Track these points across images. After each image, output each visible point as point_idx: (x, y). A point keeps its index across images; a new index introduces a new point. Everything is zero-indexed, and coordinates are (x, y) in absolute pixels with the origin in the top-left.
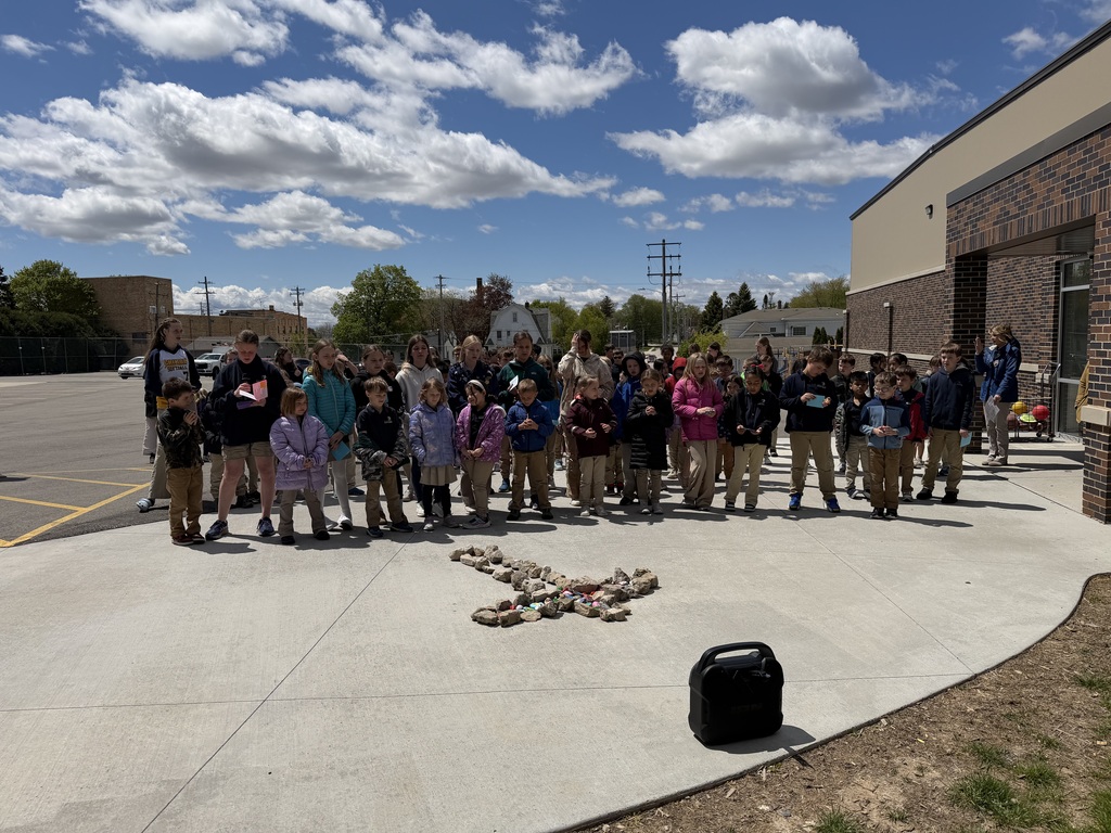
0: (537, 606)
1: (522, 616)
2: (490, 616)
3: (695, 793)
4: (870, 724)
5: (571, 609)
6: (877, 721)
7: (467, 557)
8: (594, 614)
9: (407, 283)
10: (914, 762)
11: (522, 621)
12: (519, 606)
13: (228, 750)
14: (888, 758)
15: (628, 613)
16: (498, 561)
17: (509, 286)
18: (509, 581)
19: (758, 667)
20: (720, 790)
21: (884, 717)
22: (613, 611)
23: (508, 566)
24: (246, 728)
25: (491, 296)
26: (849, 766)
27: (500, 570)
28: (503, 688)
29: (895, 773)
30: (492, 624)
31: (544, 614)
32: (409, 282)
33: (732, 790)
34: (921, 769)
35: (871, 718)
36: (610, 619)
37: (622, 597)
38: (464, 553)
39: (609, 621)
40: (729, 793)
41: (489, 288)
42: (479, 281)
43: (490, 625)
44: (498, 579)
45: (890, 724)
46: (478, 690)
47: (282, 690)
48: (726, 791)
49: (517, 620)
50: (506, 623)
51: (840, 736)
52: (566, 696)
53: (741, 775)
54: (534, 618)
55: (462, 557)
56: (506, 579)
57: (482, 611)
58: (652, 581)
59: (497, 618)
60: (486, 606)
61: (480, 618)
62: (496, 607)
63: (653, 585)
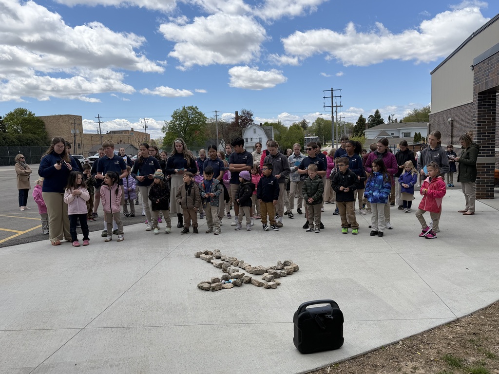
0: (232, 281)
1: (224, 286)
2: (207, 285)
4: (393, 344)
5: (249, 282)
6: (397, 343)
7: (203, 255)
8: (260, 285)
9: (199, 115)
10: (412, 364)
11: (223, 288)
12: (223, 281)
13: (59, 353)
14: (398, 362)
15: (279, 284)
16: (218, 258)
17: (252, 115)
18: (221, 268)
21: (401, 340)
22: (271, 283)
23: (224, 260)
24: (71, 342)
25: (243, 120)
26: (376, 366)
27: (219, 262)
28: (204, 323)
29: (400, 370)
30: (207, 290)
31: (235, 285)
32: (200, 114)
34: (415, 368)
35: (394, 341)
36: (269, 287)
37: (276, 276)
38: (201, 253)
39: (268, 288)
41: (242, 117)
42: (237, 113)
43: (206, 290)
44: (216, 267)
45: (404, 344)
46: (191, 324)
47: (94, 323)
49: (221, 288)
50: (214, 290)
51: (376, 350)
52: (235, 327)
53: (316, 370)
54: (230, 287)
55: (201, 255)
56: (220, 266)
57: (203, 283)
58: (295, 268)
59: (210, 287)
60: (206, 281)
61: (202, 287)
62: (211, 281)
63: (296, 270)
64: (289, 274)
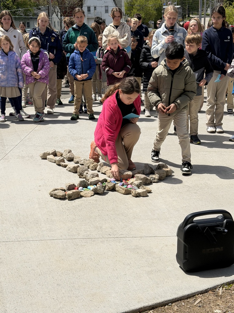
0: (92, 187)
1: (82, 194)
2: (61, 193)
3: (175, 302)
5: (113, 189)
7: (51, 157)
8: (128, 193)
11: (82, 197)
12: (81, 188)
15: (150, 192)
16: (71, 160)
18: (76, 172)
19: (221, 225)
20: (191, 300)
22: (140, 190)
23: (77, 163)
27: (72, 165)
28: (64, 237)
30: (63, 198)
31: (96, 192)
33: (199, 300)
36: (138, 196)
37: (147, 182)
38: (49, 154)
40: (197, 302)
43: (60, 199)
44: (70, 171)
46: (48, 238)
48: (195, 301)
49: (78, 196)
50: (71, 198)
52: (102, 242)
53: (206, 291)
54: (90, 195)
55: (48, 157)
56: (74, 170)
57: (56, 190)
58: (167, 172)
59: (65, 195)
60: (59, 187)
61: (55, 195)
62: (65, 188)
63: (168, 174)
64: (161, 179)
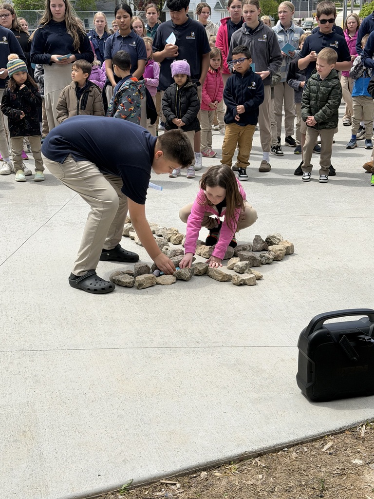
1: (158, 279)
2: (128, 279)
3: (293, 445)
5: (205, 273)
8: (226, 279)
11: (157, 284)
15: (259, 278)
19: (366, 332)
20: (317, 444)
22: (245, 276)
28: (130, 345)
30: (129, 286)
31: (179, 278)
33: (330, 444)
36: (242, 284)
37: (255, 263)
40: (326, 447)
43: (126, 287)
46: (106, 346)
48: (323, 445)
49: (153, 283)
50: (142, 286)
52: (187, 353)
53: (341, 431)
54: (170, 282)
57: (120, 273)
58: (287, 248)
59: (134, 282)
60: (124, 269)
61: (119, 281)
62: (134, 271)
63: (289, 252)
64: (277, 259)
